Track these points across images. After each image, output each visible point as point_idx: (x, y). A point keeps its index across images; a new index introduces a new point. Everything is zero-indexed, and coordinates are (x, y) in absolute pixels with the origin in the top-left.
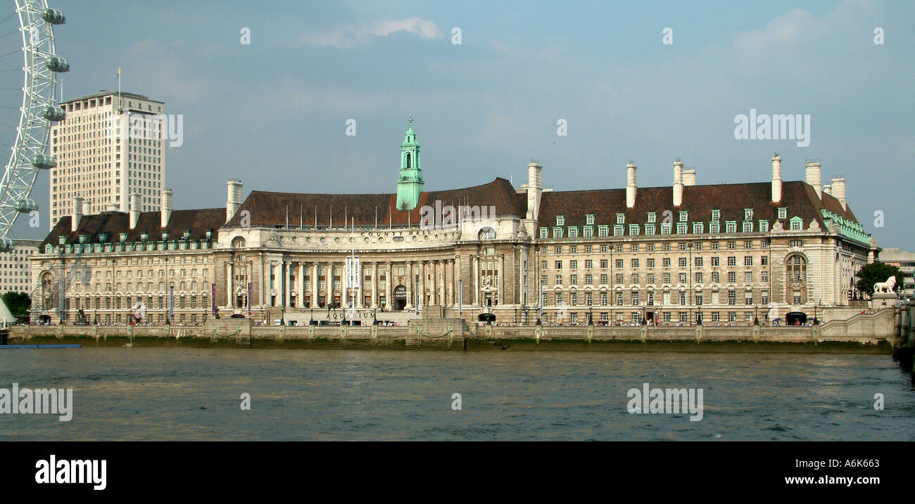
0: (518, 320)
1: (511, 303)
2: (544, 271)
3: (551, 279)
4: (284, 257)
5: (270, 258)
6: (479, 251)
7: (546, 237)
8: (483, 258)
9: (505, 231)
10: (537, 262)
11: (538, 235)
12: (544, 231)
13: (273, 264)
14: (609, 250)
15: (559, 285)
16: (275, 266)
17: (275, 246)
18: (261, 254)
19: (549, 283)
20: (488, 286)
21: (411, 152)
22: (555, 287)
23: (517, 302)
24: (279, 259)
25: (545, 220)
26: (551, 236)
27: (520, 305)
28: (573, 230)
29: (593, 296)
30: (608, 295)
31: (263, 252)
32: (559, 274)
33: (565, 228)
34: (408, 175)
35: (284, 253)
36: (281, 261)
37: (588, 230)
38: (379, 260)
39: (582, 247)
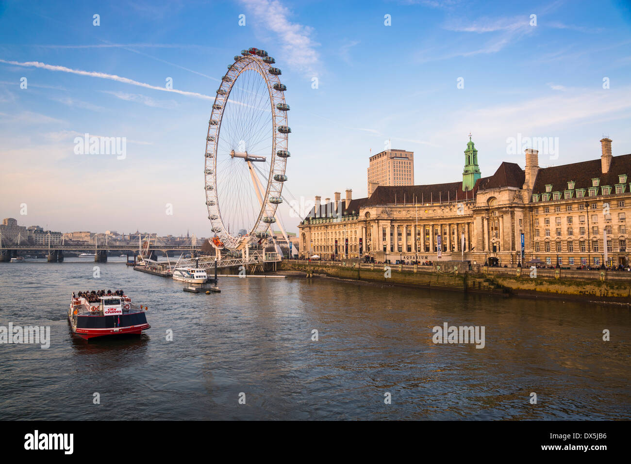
0: (514, 263)
1: (509, 250)
2: (537, 226)
3: (542, 232)
4: (391, 223)
5: (382, 223)
6: (488, 214)
7: (537, 201)
8: (492, 218)
9: (503, 198)
10: (531, 220)
11: (531, 201)
12: (536, 198)
13: (384, 226)
14: (586, 208)
15: (548, 237)
16: (386, 228)
17: (385, 216)
18: (377, 221)
19: (541, 235)
20: (494, 238)
21: (470, 155)
22: (545, 238)
23: (513, 249)
24: (388, 223)
25: (539, 189)
26: (540, 200)
27: (515, 252)
28: (557, 195)
29: (573, 244)
30: (586, 243)
31: (378, 220)
32: (547, 228)
33: (551, 194)
34: (468, 169)
35: (391, 220)
36: (389, 225)
37: (568, 194)
38: (450, 222)
39: (564, 207)
